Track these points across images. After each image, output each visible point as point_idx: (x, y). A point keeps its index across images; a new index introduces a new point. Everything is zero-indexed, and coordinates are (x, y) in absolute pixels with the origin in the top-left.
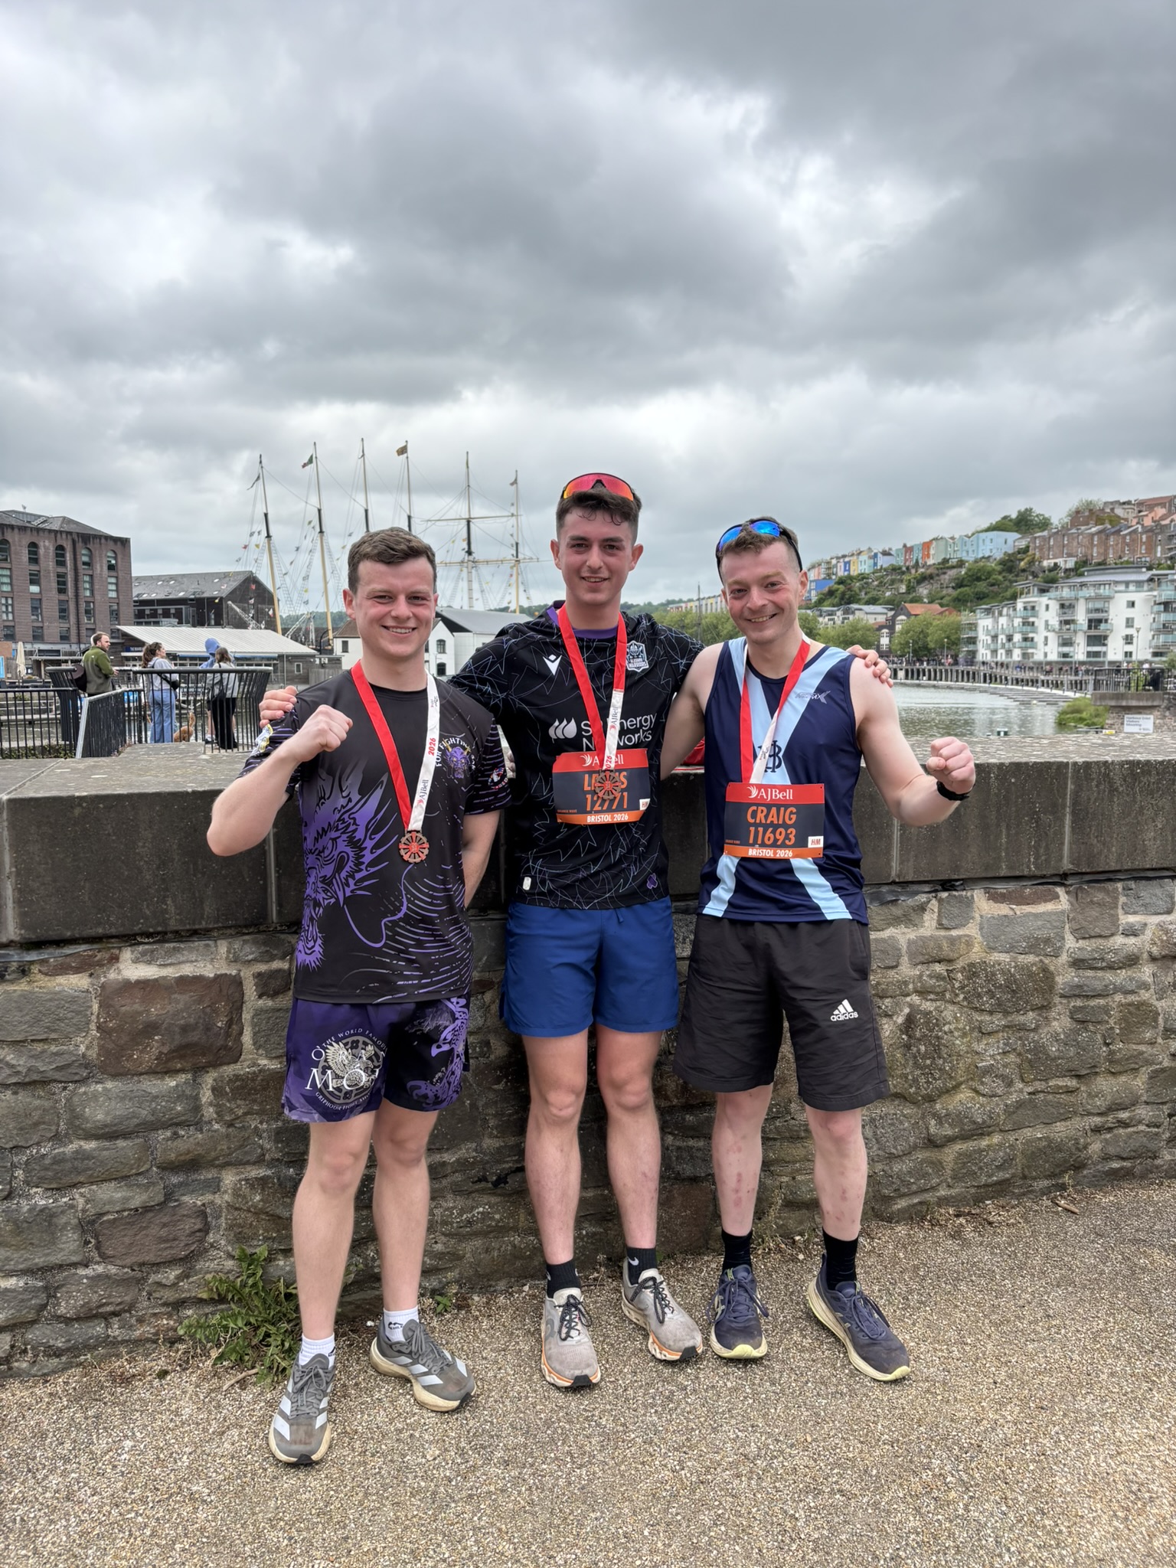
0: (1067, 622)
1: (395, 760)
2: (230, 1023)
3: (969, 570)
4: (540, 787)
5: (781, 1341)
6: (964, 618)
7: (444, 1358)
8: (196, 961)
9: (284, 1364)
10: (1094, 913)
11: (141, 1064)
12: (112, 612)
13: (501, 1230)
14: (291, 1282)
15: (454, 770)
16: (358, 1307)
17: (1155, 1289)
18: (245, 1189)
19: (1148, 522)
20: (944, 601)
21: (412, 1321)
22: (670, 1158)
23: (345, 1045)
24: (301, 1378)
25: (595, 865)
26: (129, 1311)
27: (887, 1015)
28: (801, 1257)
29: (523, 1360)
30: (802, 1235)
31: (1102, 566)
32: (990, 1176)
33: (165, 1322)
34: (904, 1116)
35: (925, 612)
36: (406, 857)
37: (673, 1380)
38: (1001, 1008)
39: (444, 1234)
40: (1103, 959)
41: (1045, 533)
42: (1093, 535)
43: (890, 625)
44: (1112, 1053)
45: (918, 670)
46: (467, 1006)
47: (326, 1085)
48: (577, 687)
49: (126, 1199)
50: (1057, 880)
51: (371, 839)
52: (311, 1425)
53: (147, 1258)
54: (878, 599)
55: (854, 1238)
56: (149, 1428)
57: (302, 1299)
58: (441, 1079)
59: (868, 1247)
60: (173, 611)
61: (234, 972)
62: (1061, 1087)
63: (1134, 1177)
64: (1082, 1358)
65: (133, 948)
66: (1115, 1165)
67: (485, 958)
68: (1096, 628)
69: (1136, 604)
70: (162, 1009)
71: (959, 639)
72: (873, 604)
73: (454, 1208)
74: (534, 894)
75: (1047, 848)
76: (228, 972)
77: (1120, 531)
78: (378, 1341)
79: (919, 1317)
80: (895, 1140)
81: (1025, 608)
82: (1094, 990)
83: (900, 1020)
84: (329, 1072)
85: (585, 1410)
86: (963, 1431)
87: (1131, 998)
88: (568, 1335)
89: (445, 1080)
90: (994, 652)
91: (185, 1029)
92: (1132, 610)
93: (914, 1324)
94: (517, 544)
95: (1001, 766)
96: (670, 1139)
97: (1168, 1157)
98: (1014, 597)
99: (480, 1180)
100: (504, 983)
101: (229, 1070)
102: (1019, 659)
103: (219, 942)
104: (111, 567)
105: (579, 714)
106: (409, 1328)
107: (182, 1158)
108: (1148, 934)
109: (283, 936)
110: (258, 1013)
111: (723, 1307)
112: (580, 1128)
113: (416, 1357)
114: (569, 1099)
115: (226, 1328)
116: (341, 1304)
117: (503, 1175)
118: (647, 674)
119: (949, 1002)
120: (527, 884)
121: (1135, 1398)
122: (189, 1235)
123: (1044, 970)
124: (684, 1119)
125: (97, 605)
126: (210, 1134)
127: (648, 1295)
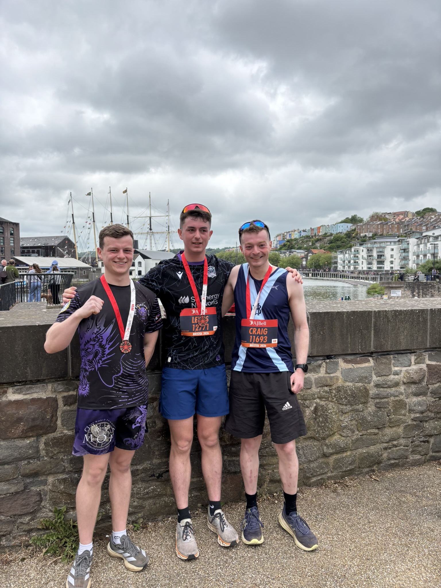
0: (370, 256)
1: (118, 313)
2: (52, 417)
3: (334, 237)
4: (175, 321)
5: (269, 537)
6: (332, 255)
7: (137, 550)
8: (39, 392)
9: (72, 554)
10: (383, 367)
11: (15, 434)
12: (12, 251)
13: (160, 496)
14: (75, 521)
15: (141, 316)
16: (103, 529)
17: (408, 510)
18: (57, 484)
19: (397, 220)
20: (326, 248)
21: (124, 535)
22: (226, 465)
23: (98, 425)
24: (79, 560)
25: (196, 352)
26: (9, 534)
27: (307, 407)
28: (276, 502)
29: (168, 549)
30: (277, 493)
31: (382, 236)
32: (347, 468)
33: (24, 538)
34: (314, 445)
35: (318, 252)
36: (123, 351)
37: (227, 555)
38: (349, 403)
39: (137, 498)
40: (386, 384)
41: (361, 224)
42: (378, 225)
43: (306, 257)
44: (390, 419)
45: (316, 274)
46: (146, 408)
47: (90, 440)
48: (189, 283)
49: (8, 489)
50: (369, 354)
51: (108, 344)
52: (83, 579)
53: (17, 513)
54: (301, 248)
55: (295, 493)
56: (17, 583)
57: (80, 528)
58: (137, 437)
59: (302, 497)
60: (36, 251)
61: (54, 396)
62: (372, 433)
63: (400, 466)
64: (382, 539)
65: (13, 388)
66: (392, 462)
67: (154, 389)
68: (380, 258)
69: (394, 250)
70: (24, 412)
71: (331, 262)
72: (300, 249)
73: (141, 487)
74: (172, 364)
75: (365, 342)
76: (52, 396)
77: (387, 223)
78: (110, 543)
79: (321, 525)
80: (311, 455)
81: (355, 251)
82: (383, 396)
83: (312, 409)
84: (91, 435)
85: (193, 568)
86: (339, 570)
87: (397, 398)
88: (186, 538)
89: (138, 438)
90: (344, 267)
91: (34, 420)
92: (392, 252)
93: (319, 528)
94: (169, 226)
95: (347, 312)
96: (226, 457)
97: (411, 458)
98: (351, 247)
99: (152, 476)
100: (161, 399)
101: (51, 435)
102: (353, 269)
103: (48, 384)
104: (11, 234)
105: (190, 294)
106: (123, 539)
107: (31, 472)
108: (402, 374)
109: (74, 382)
110: (64, 412)
111: (247, 524)
112: (191, 454)
113: (125, 550)
114: (187, 443)
115: (49, 540)
116: (96, 529)
117: (161, 474)
118: (216, 278)
119: (330, 401)
120: (169, 360)
121: (403, 553)
122: (34, 503)
123: (365, 389)
124: (231, 449)
125: (6, 248)
126: (43, 462)
127: (218, 520)
